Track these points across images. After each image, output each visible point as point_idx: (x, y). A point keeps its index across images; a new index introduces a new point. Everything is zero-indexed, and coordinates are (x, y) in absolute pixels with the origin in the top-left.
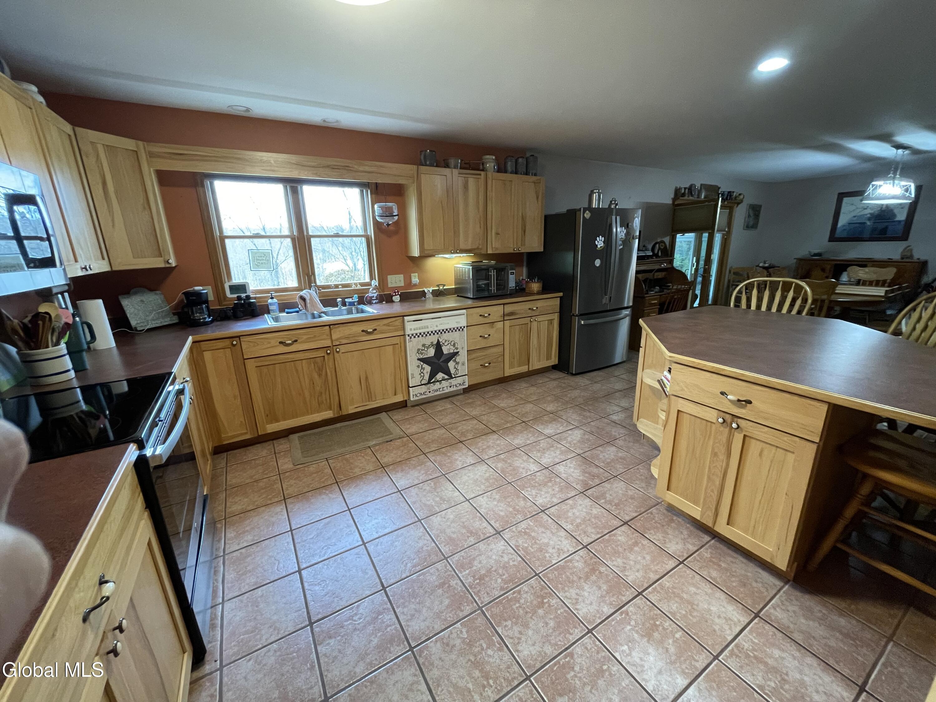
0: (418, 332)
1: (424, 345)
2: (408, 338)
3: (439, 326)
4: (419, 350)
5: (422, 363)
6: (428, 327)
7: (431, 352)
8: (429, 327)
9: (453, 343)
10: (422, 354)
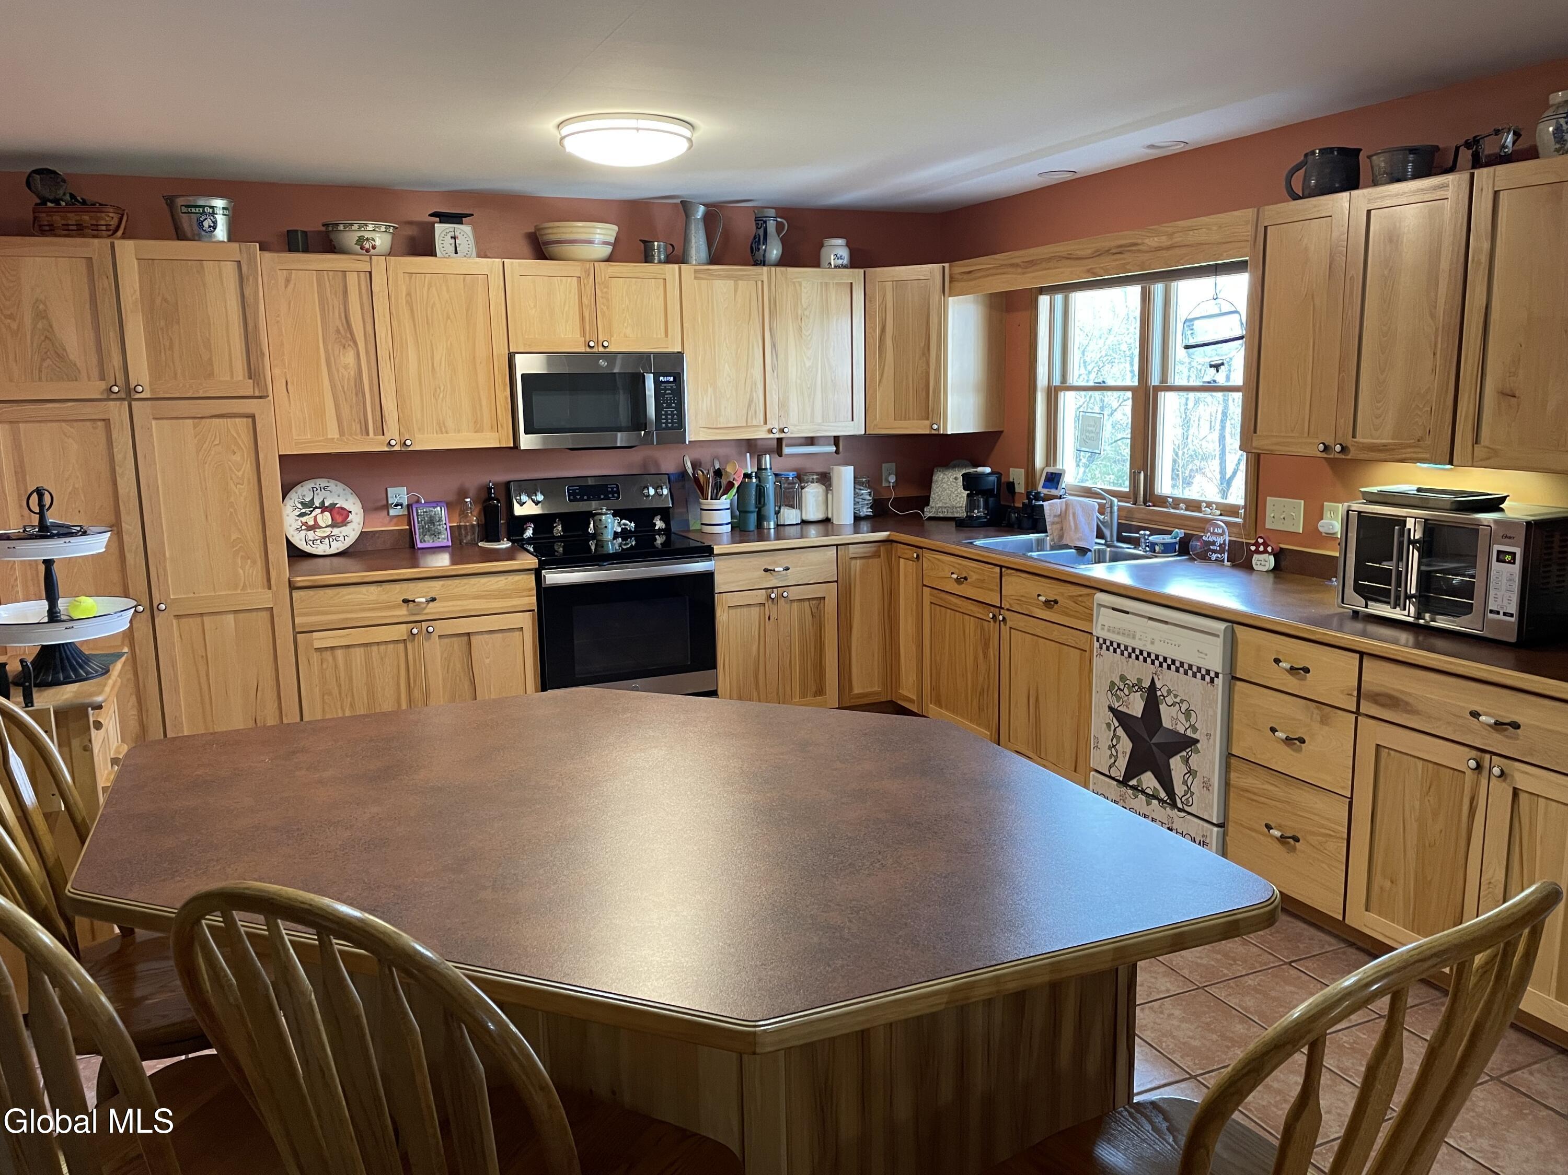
0: (1117, 638)
1: (1123, 678)
2: (1096, 645)
3: (1157, 642)
4: (1113, 684)
5: (1117, 724)
6: (1134, 637)
7: (1136, 706)
8: (1138, 636)
9: (1184, 707)
10: (1118, 698)
